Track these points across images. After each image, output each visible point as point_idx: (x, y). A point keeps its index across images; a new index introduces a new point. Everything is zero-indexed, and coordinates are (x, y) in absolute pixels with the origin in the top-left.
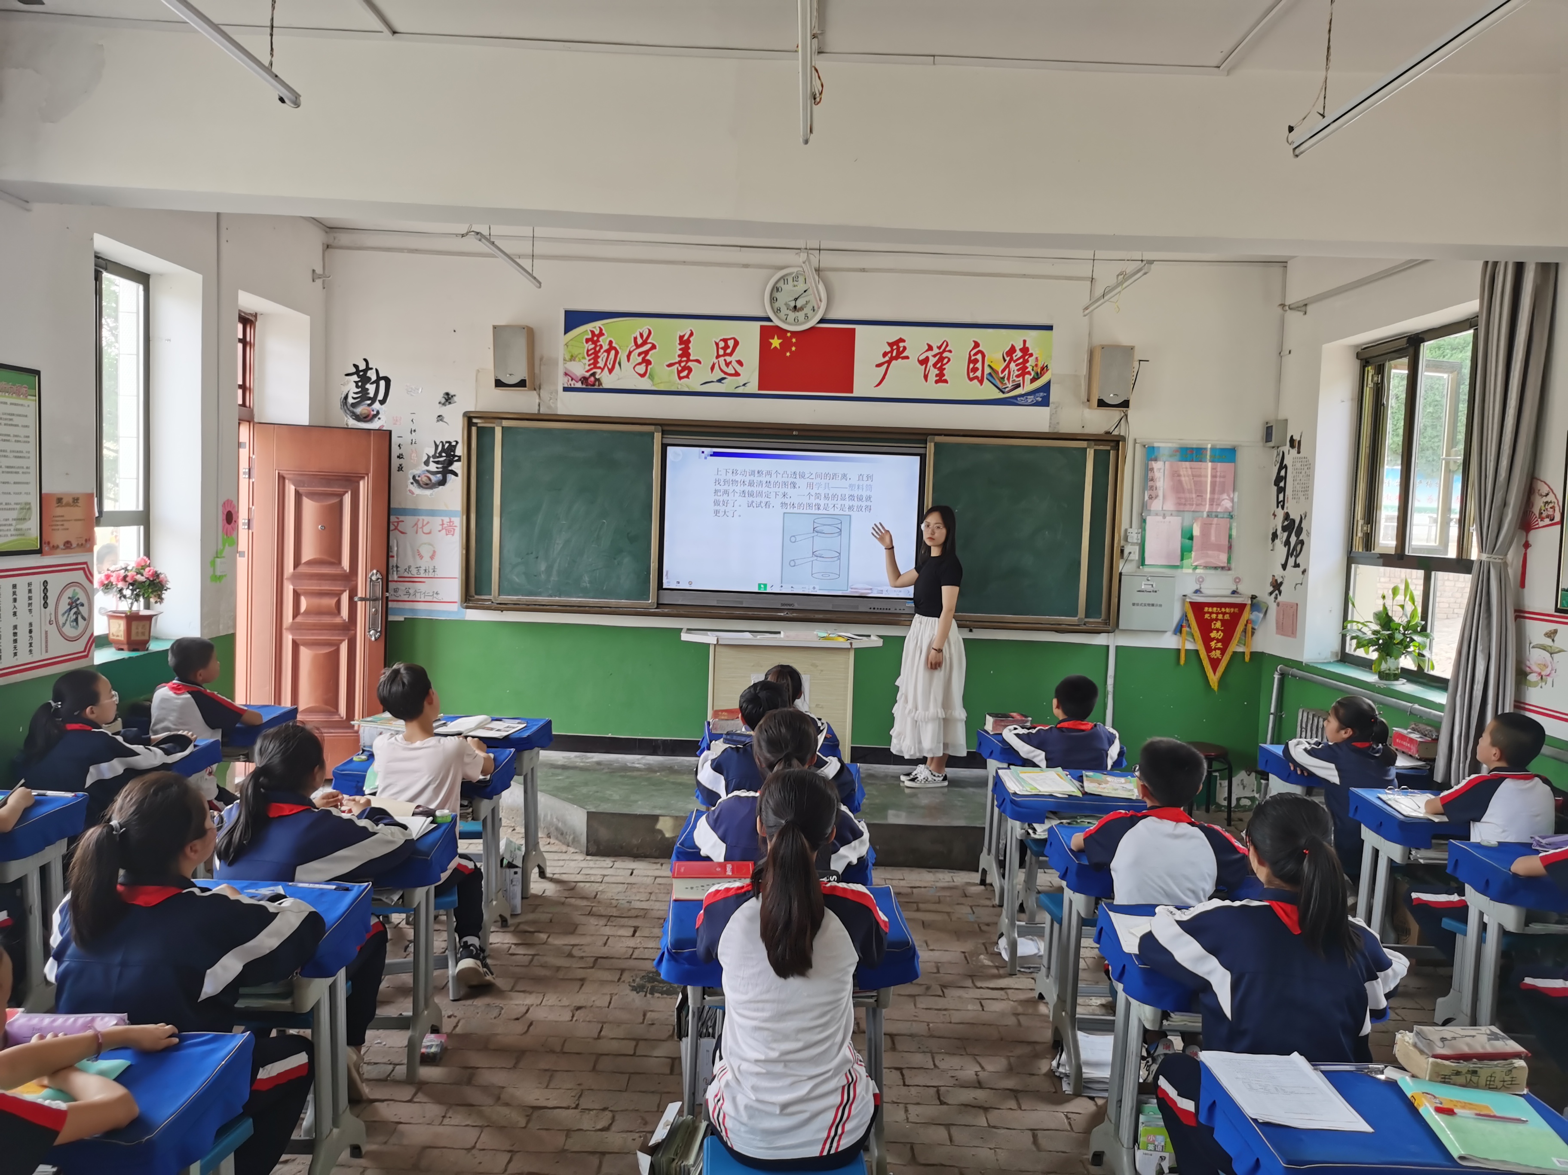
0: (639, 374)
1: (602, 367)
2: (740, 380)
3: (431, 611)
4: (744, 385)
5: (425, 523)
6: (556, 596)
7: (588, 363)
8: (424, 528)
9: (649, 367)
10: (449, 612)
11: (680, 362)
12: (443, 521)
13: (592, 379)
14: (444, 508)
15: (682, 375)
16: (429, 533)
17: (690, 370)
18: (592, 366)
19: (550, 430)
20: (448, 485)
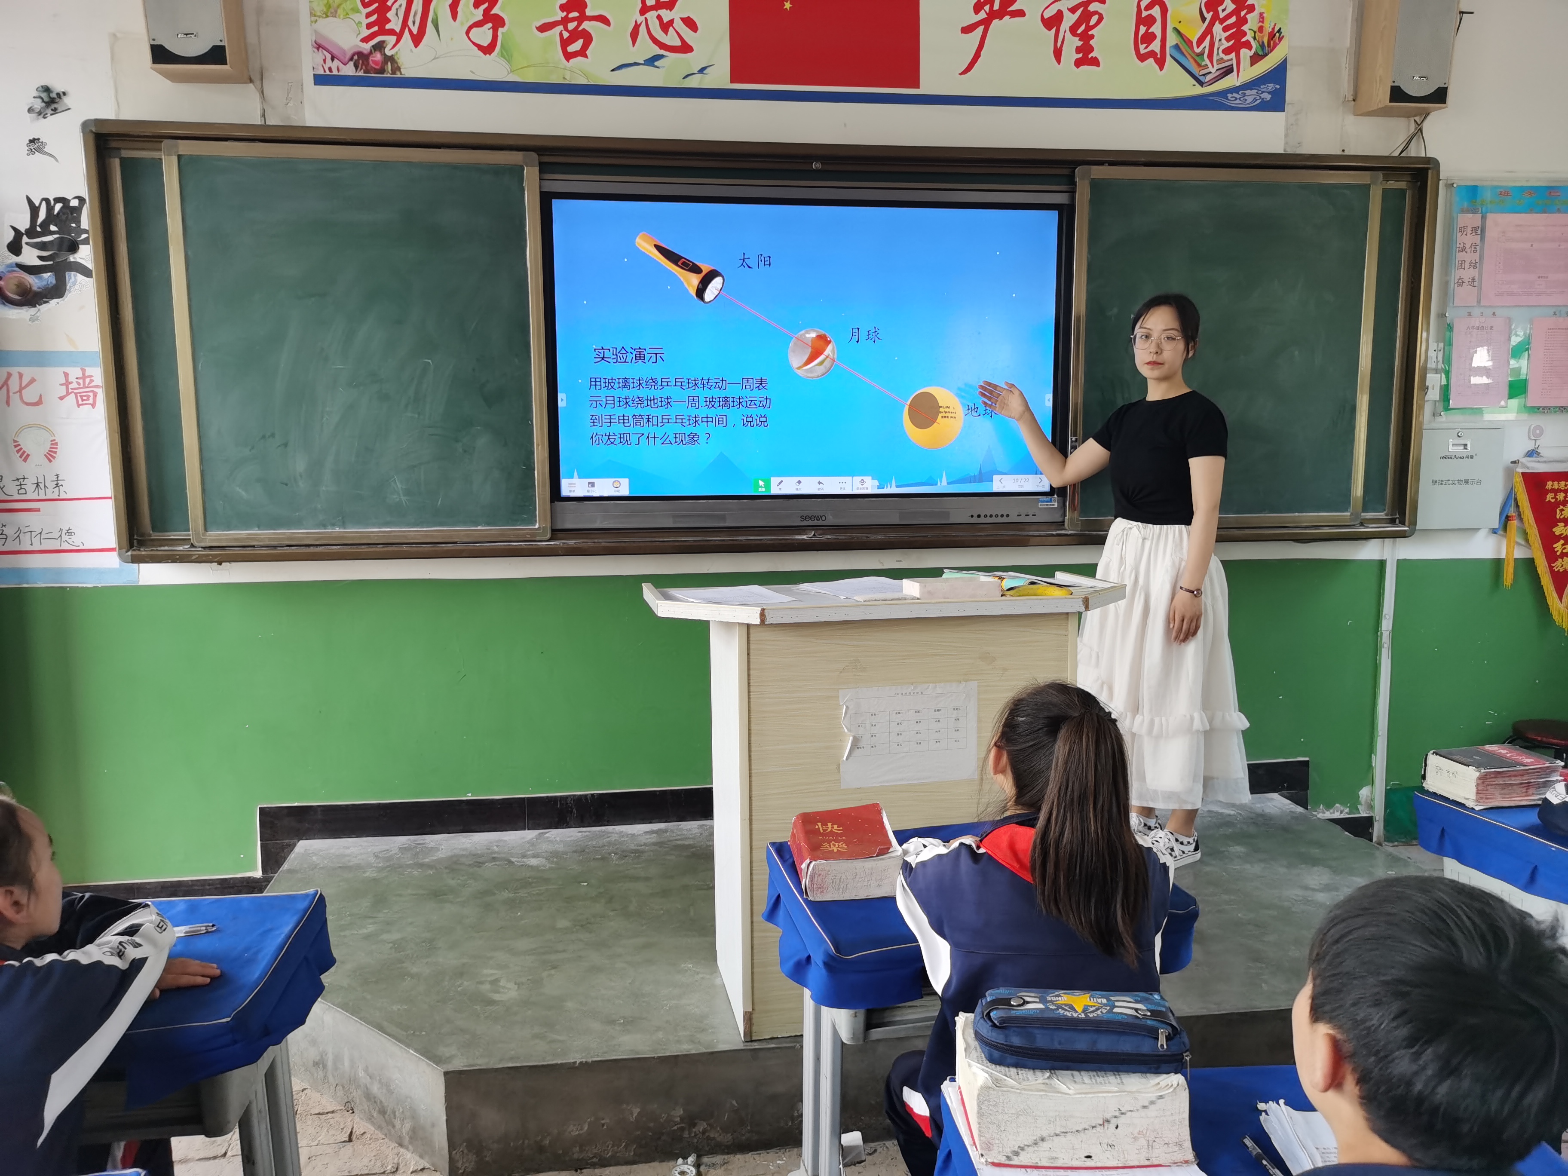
0: (480, 47)
1: (398, 30)
2: (693, 61)
3: (59, 572)
4: (702, 71)
5: (25, 382)
6: (333, 525)
7: (365, 22)
8: (24, 392)
9: (501, 31)
10: (100, 572)
11: (565, 21)
12: (66, 375)
13: (378, 57)
14: (70, 348)
15: (572, 48)
16: (39, 403)
17: (588, 39)
18: (376, 28)
19: (289, 165)
20: (69, 296)
